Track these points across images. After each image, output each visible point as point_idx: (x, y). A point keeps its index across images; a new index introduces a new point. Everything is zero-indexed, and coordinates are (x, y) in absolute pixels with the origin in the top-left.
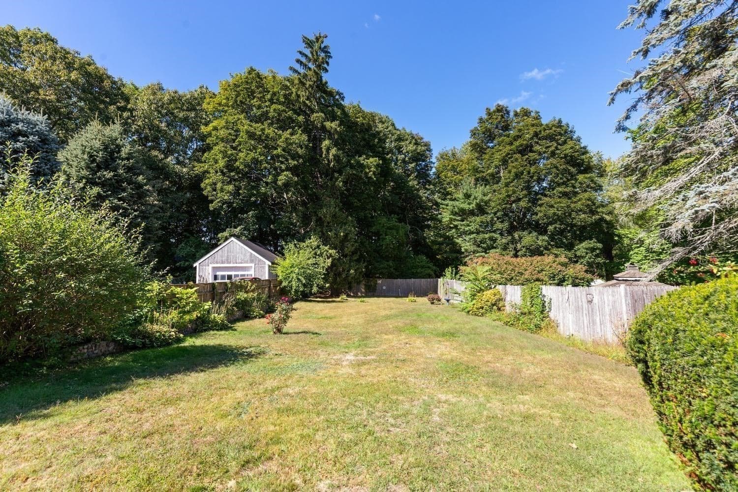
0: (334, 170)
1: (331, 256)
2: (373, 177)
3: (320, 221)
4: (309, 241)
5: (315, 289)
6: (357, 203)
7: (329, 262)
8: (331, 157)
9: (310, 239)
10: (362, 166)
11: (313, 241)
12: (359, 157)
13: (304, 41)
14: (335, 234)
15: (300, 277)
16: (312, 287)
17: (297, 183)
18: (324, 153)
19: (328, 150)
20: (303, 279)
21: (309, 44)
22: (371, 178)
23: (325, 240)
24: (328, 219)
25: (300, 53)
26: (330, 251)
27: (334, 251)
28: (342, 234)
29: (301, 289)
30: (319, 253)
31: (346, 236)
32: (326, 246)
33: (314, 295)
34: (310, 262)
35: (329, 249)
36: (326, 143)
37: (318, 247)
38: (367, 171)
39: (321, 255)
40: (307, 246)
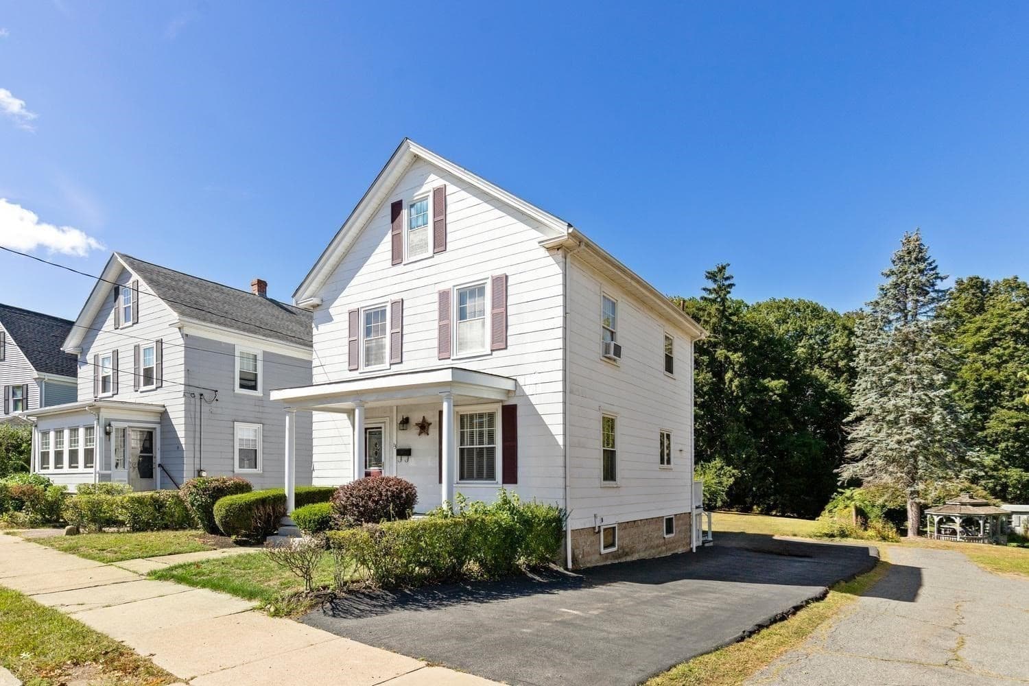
0: (738, 397)
1: (734, 475)
2: (778, 398)
3: (724, 445)
4: (714, 463)
5: (719, 504)
6: (760, 425)
7: (732, 480)
8: (734, 388)
9: (715, 460)
10: (767, 389)
11: (717, 462)
12: (763, 380)
13: (707, 277)
14: (738, 456)
15: (705, 493)
16: (716, 501)
17: (703, 416)
18: (727, 384)
19: (731, 381)
20: (708, 495)
21: (712, 276)
22: (776, 400)
23: (729, 462)
24: (731, 442)
25: (704, 289)
26: (733, 471)
27: (737, 471)
28: (744, 456)
29: (707, 502)
30: (722, 472)
31: (748, 457)
32: (729, 466)
33: (720, 508)
34: (713, 481)
35: (733, 469)
36: (729, 375)
37: (722, 468)
38: (771, 394)
39: (725, 474)
40: (712, 467)
